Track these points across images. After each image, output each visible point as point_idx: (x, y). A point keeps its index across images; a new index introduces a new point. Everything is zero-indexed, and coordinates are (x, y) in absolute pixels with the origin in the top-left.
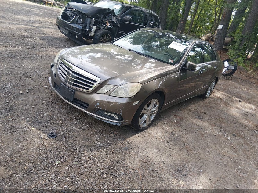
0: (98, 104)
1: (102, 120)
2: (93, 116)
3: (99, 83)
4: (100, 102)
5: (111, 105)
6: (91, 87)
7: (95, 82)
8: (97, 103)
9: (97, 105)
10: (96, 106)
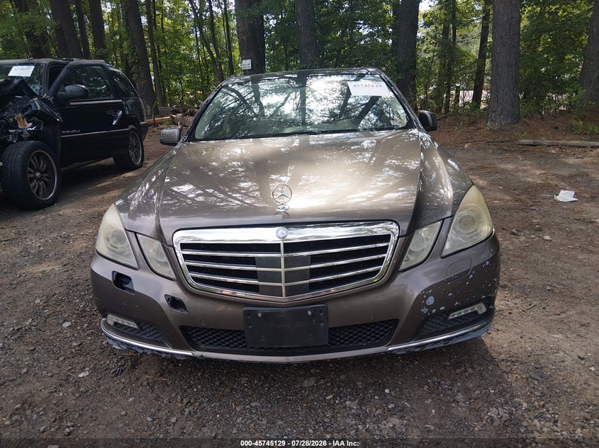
0: (431, 301)
1: (451, 343)
2: (418, 350)
3: (399, 237)
4: (433, 290)
5: (469, 280)
6: (380, 261)
7: (386, 238)
8: (427, 298)
9: (427, 307)
10: (425, 310)
